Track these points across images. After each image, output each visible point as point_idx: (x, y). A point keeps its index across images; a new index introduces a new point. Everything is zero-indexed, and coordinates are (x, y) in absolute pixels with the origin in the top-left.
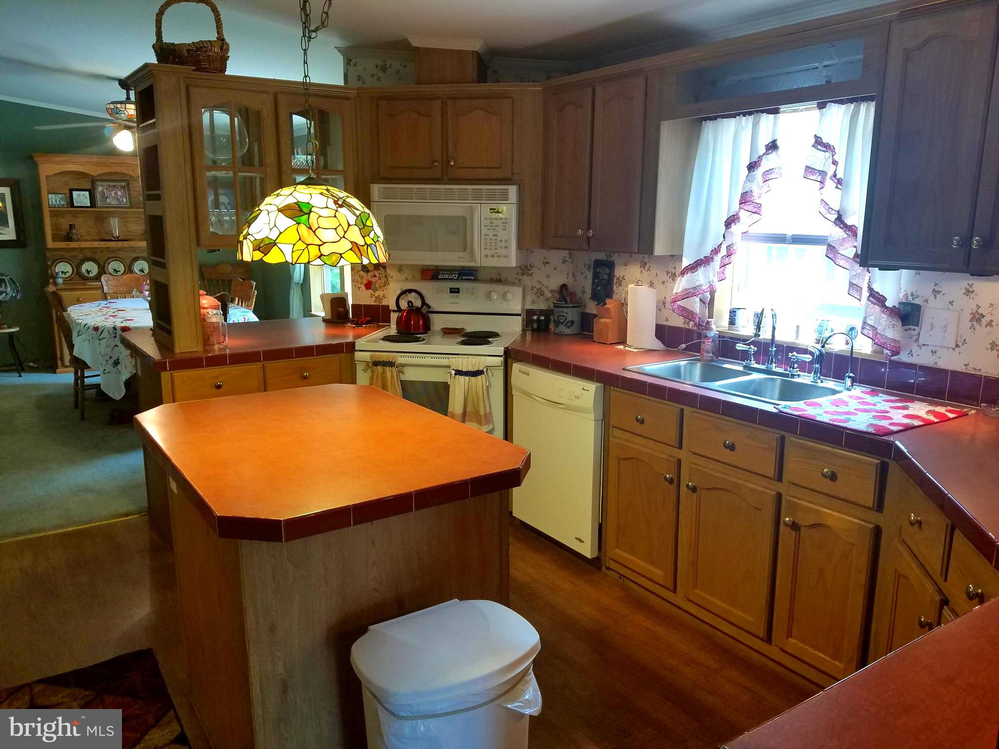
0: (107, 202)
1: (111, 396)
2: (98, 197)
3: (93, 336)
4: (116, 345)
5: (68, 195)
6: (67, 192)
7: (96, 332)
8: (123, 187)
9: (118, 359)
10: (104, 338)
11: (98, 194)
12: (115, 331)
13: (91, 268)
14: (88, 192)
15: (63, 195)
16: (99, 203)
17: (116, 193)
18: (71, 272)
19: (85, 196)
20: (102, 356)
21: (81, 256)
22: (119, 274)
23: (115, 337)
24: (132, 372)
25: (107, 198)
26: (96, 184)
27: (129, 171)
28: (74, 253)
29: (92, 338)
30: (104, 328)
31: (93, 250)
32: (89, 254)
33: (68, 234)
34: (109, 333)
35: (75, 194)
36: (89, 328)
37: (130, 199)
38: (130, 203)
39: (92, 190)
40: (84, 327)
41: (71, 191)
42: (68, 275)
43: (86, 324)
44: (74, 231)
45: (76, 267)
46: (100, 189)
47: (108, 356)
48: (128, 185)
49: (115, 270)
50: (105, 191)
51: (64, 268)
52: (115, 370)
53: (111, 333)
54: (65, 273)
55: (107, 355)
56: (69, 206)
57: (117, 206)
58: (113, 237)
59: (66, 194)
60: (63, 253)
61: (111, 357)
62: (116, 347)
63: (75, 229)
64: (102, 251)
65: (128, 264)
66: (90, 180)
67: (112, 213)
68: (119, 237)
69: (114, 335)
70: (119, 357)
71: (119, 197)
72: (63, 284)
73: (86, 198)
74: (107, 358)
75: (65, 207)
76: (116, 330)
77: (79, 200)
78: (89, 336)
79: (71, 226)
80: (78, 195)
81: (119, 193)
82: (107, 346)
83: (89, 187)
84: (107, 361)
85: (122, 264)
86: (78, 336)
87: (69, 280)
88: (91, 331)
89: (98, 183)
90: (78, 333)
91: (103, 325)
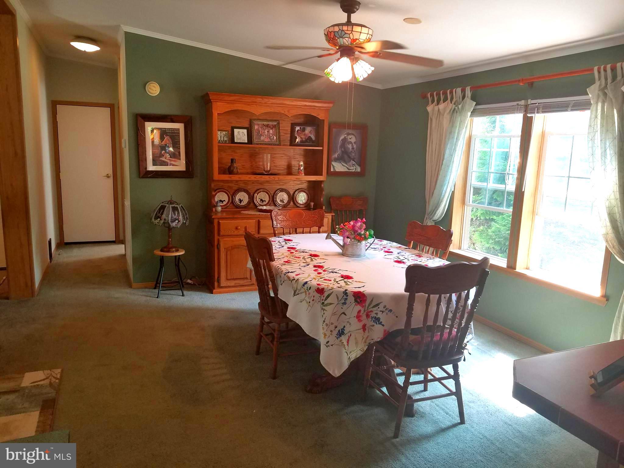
0: (262, 139)
1: (331, 373)
2: (255, 134)
3: (315, 298)
4: (344, 313)
5: (230, 132)
6: (230, 129)
7: (319, 295)
8: (274, 126)
9: (343, 329)
10: (331, 304)
11: (254, 131)
12: (345, 297)
13: (242, 197)
14: (246, 130)
15: (226, 132)
16: (255, 140)
17: (268, 132)
18: (227, 201)
19: (244, 133)
20: (327, 325)
21: (235, 187)
22: (265, 203)
23: (344, 303)
24: (363, 349)
25: (261, 135)
26: (253, 122)
27: (285, 112)
28: (230, 185)
29: (313, 300)
30: (331, 291)
31: (246, 182)
32: (242, 185)
33: (230, 167)
34: (338, 298)
35: (236, 131)
36: (310, 288)
37: (279, 137)
38: (280, 141)
39: (250, 128)
40: (304, 285)
41: (233, 128)
42: (225, 203)
43: (306, 283)
44: (235, 165)
45: (231, 195)
46: (256, 127)
47: (333, 326)
48: (279, 124)
49: (261, 200)
50: (260, 129)
51: (221, 197)
52: (337, 341)
53: (340, 299)
54: (222, 201)
55: (332, 324)
56: (230, 142)
57: (269, 143)
58: (264, 171)
59: (228, 131)
60: (222, 184)
61: (336, 327)
62: (343, 315)
63: (235, 163)
64: (253, 183)
65: (272, 195)
66: (249, 120)
67: (265, 148)
68: (270, 170)
69: (343, 301)
70: (344, 327)
71: (271, 135)
72: (221, 211)
73: (245, 135)
74: (332, 327)
75: (227, 142)
76: (347, 296)
77: (239, 137)
78: (309, 298)
79: (232, 160)
80: (238, 132)
81: (271, 131)
82: (334, 314)
83: (247, 126)
84: (331, 331)
85: (267, 195)
86: (294, 295)
87: (225, 209)
88: (312, 292)
89: (255, 122)
90: (295, 292)
91: (330, 288)
